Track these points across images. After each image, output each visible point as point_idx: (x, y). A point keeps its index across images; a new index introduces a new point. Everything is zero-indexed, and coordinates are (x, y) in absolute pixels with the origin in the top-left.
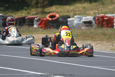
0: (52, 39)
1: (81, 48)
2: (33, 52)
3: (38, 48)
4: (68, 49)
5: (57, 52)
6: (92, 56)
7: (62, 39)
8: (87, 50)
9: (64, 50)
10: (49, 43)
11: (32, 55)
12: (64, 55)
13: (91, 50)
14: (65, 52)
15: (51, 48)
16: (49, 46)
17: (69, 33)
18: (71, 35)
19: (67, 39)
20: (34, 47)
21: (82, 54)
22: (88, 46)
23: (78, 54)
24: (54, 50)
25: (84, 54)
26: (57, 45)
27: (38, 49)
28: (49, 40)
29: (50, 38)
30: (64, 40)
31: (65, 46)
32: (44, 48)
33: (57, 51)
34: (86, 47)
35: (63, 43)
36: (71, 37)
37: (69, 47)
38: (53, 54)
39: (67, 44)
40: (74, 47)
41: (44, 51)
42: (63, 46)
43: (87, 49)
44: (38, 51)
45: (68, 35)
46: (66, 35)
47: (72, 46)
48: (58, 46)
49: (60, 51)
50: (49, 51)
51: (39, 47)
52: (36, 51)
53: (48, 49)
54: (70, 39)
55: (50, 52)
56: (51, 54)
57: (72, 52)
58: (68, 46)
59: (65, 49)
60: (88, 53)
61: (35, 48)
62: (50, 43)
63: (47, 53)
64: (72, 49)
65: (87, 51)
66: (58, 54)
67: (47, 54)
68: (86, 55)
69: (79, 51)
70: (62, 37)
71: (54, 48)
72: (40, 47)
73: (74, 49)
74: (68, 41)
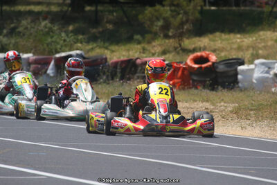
0: (130, 100)
1: (188, 120)
2: (92, 127)
3: (103, 117)
4: (164, 121)
5: (142, 127)
6: (211, 136)
7: (152, 100)
8: (202, 124)
9: (155, 123)
10: (125, 109)
11: (89, 132)
12: (155, 133)
13: (209, 123)
14: (157, 126)
15: (129, 118)
16: (125, 114)
17: (165, 89)
18: (169, 93)
19: (161, 101)
20: (93, 116)
21: (192, 130)
22: (205, 116)
23: (184, 131)
24: (134, 122)
25: (196, 131)
26: (141, 112)
27: (103, 119)
28: (124, 102)
29: (128, 99)
30: (156, 102)
31: (158, 115)
32: (117, 119)
33: (142, 125)
34: (199, 118)
35: (152, 108)
36: (170, 97)
37: (166, 117)
38: (133, 131)
39: (162, 111)
40: (176, 117)
41: (116, 125)
42: (153, 115)
43: (203, 121)
44: (102, 124)
45: (164, 92)
46: (160, 93)
47: (171, 116)
48: (143, 114)
49: (148, 125)
50: (126, 125)
51: (104, 115)
52: (99, 124)
53: (124, 121)
54: (168, 101)
55: (127, 127)
56: (128, 130)
57: (172, 127)
58: (164, 114)
59: (159, 120)
60: (205, 130)
61: (96, 119)
62: (128, 108)
63: (122, 128)
64: (171, 120)
65: (202, 126)
66: (143, 130)
67: (122, 130)
68: (199, 133)
69: (186, 125)
70: (151, 98)
71: (135, 119)
72: (106, 116)
73: (175, 122)
74: (164, 105)
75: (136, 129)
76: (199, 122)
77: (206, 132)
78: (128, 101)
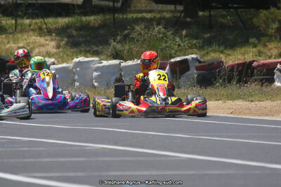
0: (132, 87)
2: (99, 111)
4: (164, 103)
5: (144, 109)
6: (204, 115)
7: (152, 86)
8: (196, 104)
9: (156, 105)
10: (127, 95)
11: (96, 116)
13: (203, 104)
14: (157, 107)
15: (132, 102)
16: (128, 98)
18: (166, 79)
19: (160, 86)
20: (100, 102)
21: (188, 111)
22: (198, 98)
23: (182, 112)
24: (137, 105)
25: (191, 111)
27: (110, 104)
28: (127, 89)
29: (129, 86)
30: (156, 88)
31: (158, 98)
32: (121, 102)
33: (144, 107)
34: (193, 100)
35: (153, 93)
36: (167, 82)
37: (165, 100)
38: (137, 113)
39: (161, 94)
40: (174, 99)
41: (121, 108)
42: (153, 98)
43: (197, 102)
44: (109, 108)
45: (162, 78)
46: (159, 79)
47: (169, 98)
48: (145, 98)
49: (150, 107)
50: (130, 107)
51: (109, 100)
52: (106, 108)
53: (128, 104)
54: (166, 86)
55: (130, 110)
56: (132, 112)
57: (171, 108)
58: (163, 97)
59: (159, 102)
61: (102, 104)
62: (130, 94)
63: (126, 110)
64: (170, 102)
65: (196, 106)
66: (145, 112)
67: (127, 113)
69: (182, 106)
70: (151, 83)
72: (112, 101)
73: (173, 103)
74: (163, 89)
75: (140, 111)
76: (194, 104)
77: (200, 112)
78: (129, 88)
